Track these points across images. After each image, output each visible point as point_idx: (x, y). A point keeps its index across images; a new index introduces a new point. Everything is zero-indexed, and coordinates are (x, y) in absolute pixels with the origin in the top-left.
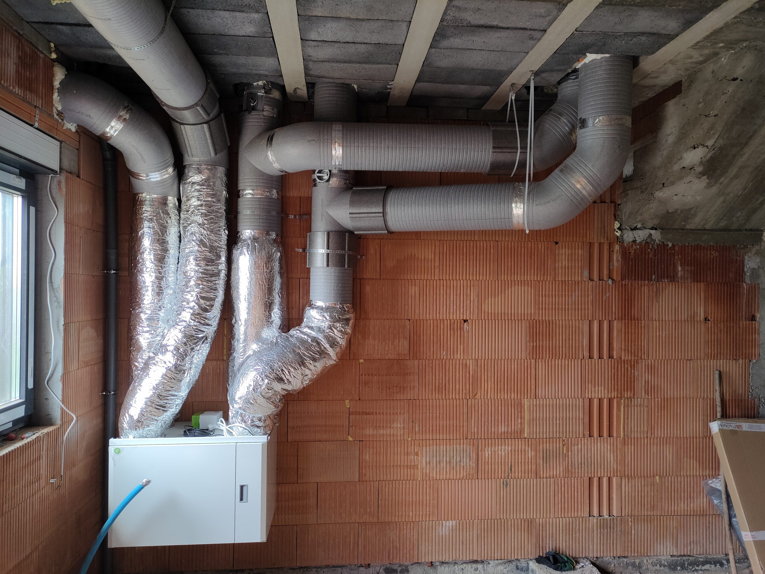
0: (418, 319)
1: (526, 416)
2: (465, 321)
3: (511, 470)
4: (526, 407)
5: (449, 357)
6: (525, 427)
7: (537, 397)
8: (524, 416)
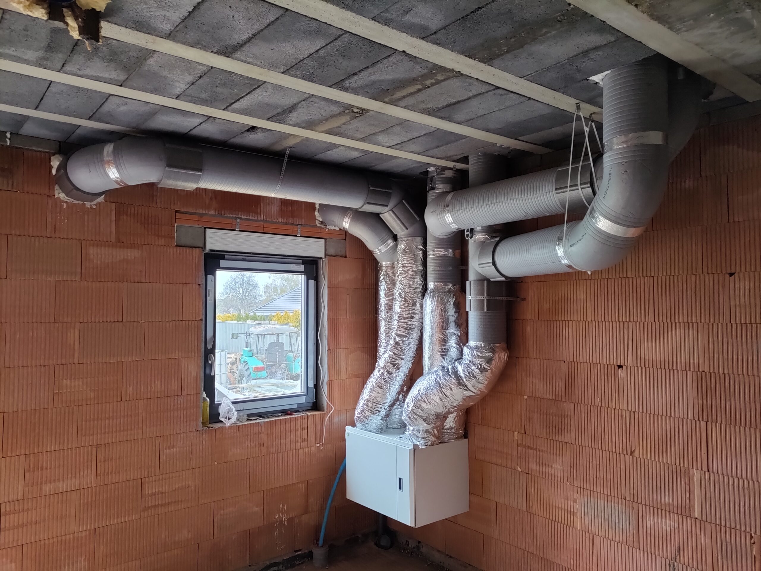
0: (572, 361)
1: (696, 490)
2: (620, 367)
3: (679, 552)
4: (695, 479)
5: (603, 405)
6: (695, 504)
7: (711, 470)
8: (694, 491)
